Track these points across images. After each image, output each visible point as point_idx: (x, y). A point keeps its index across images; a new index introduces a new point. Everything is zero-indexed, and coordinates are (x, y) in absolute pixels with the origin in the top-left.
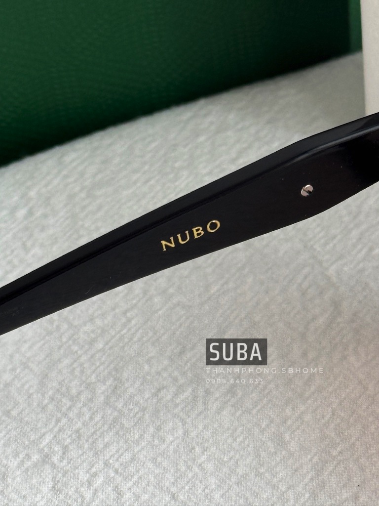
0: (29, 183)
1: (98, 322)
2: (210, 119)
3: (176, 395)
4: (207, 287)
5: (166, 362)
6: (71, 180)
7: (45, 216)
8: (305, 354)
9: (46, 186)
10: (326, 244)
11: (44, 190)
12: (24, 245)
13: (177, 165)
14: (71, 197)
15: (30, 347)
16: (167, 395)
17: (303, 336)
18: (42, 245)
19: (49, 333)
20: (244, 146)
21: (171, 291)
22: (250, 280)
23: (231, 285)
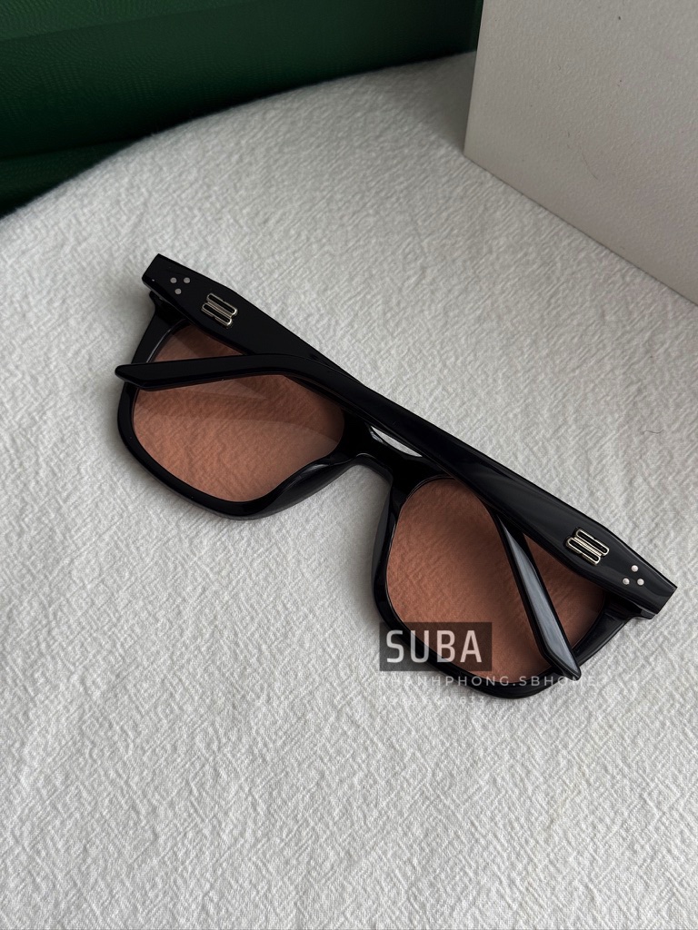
0: (242, 133)
1: (277, 257)
2: (366, 97)
3: (318, 321)
4: (347, 242)
5: (315, 296)
6: (270, 135)
7: (250, 164)
8: (398, 304)
9: (254, 136)
10: (425, 220)
11: (251, 141)
12: (235, 185)
13: (339, 135)
14: (268, 150)
15: (234, 269)
16: (313, 320)
17: (400, 290)
18: (246, 189)
19: (246, 260)
20: (386, 126)
21: (324, 240)
22: (374, 241)
23: (361, 243)
